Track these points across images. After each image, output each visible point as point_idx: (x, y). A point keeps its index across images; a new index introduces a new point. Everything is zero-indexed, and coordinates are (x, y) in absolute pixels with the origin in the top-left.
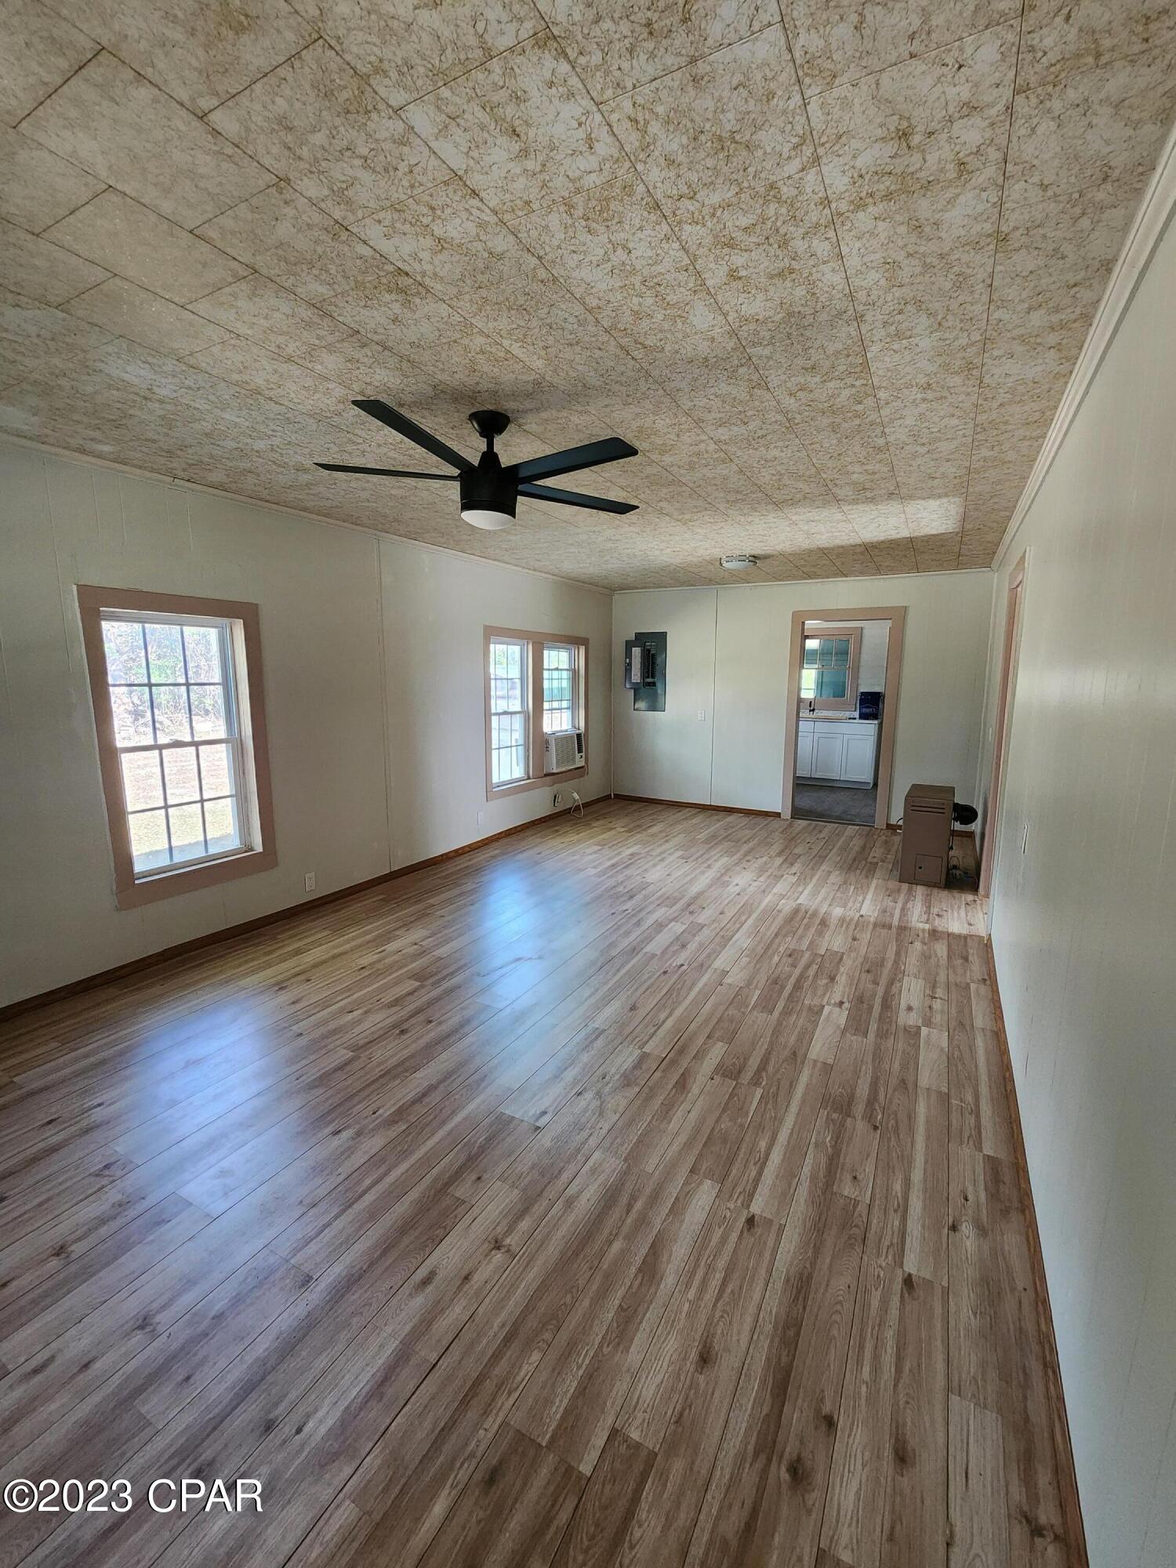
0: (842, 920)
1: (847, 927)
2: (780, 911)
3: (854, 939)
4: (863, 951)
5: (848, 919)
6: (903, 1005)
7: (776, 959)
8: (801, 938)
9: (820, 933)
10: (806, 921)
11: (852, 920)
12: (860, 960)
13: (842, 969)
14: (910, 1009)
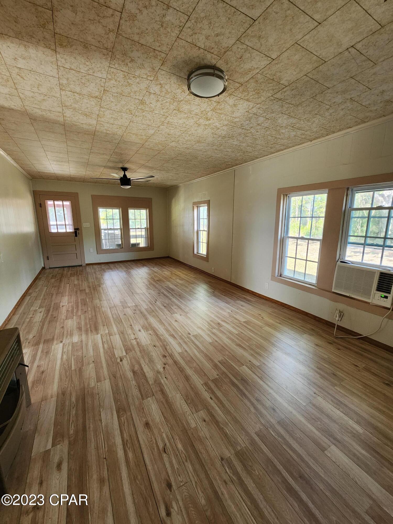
0: (71, 335)
1: (68, 331)
2: (104, 325)
3: (63, 327)
4: (58, 323)
5: (69, 337)
6: (43, 313)
7: (89, 309)
8: (85, 318)
9: (79, 323)
10: (89, 326)
11: (67, 337)
12: (59, 320)
13: (65, 314)
14: (41, 312)
